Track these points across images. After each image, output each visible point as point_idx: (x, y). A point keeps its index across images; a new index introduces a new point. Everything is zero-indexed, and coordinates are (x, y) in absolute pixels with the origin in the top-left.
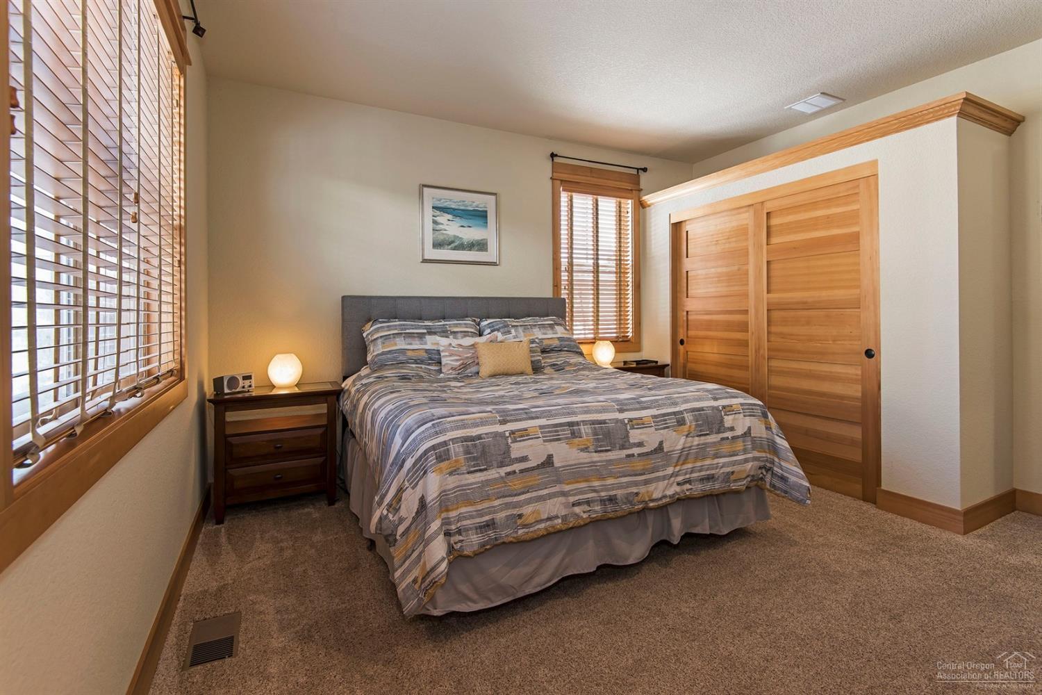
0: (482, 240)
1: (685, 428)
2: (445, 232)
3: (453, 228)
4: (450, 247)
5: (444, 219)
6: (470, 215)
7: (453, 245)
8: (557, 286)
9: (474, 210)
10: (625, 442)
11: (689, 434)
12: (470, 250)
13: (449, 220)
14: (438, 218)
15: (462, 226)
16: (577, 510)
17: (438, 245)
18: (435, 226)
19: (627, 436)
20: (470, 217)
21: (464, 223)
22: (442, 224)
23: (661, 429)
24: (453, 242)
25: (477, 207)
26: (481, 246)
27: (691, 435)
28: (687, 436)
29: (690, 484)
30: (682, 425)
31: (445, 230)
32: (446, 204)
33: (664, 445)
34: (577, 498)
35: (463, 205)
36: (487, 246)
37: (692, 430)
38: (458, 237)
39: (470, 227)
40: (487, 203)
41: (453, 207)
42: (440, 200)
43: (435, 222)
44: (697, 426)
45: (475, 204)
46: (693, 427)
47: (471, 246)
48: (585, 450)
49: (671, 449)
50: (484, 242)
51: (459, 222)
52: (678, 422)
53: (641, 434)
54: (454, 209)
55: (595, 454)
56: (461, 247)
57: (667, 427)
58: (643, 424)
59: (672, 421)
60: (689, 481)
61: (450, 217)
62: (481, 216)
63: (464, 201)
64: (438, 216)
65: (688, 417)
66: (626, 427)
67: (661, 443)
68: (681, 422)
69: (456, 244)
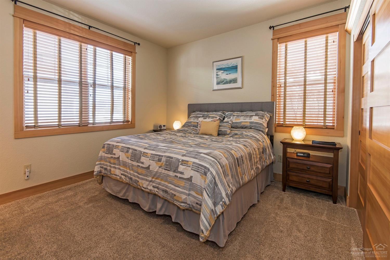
0: (235, 78)
1: (160, 163)
2: (220, 78)
3: (224, 76)
4: (222, 83)
5: (220, 73)
6: (230, 69)
7: (223, 83)
8: (273, 95)
9: (232, 67)
10: (139, 160)
11: (161, 167)
12: (230, 83)
13: (222, 73)
14: (218, 73)
15: (227, 74)
16: (123, 177)
17: (218, 83)
18: (217, 76)
19: (140, 158)
20: (230, 70)
21: (228, 73)
22: (220, 75)
23: (151, 160)
24: (223, 81)
25: (233, 65)
26: (235, 81)
27: (162, 167)
28: (160, 167)
29: (158, 190)
30: (159, 161)
31: (221, 77)
32: (221, 67)
33: (150, 167)
34: (124, 173)
35: (228, 65)
36: (237, 81)
37: (163, 165)
38: (225, 79)
39: (230, 74)
40: (238, 62)
41: (224, 67)
42: (219, 66)
43: (217, 75)
44: (166, 164)
45: (232, 64)
46: (164, 164)
47: (230, 82)
48: (128, 158)
49: (153, 170)
50: (236, 79)
51: (226, 72)
52: (159, 159)
53: (144, 159)
54: (224, 68)
55: (130, 160)
56: (227, 83)
57: (153, 160)
58: (147, 156)
59: (156, 159)
60: (158, 188)
61: (222, 71)
62: (235, 68)
63: (228, 64)
64: (218, 72)
65: (164, 159)
66: (141, 155)
67: (149, 166)
68: (160, 160)
69: (225, 82)
